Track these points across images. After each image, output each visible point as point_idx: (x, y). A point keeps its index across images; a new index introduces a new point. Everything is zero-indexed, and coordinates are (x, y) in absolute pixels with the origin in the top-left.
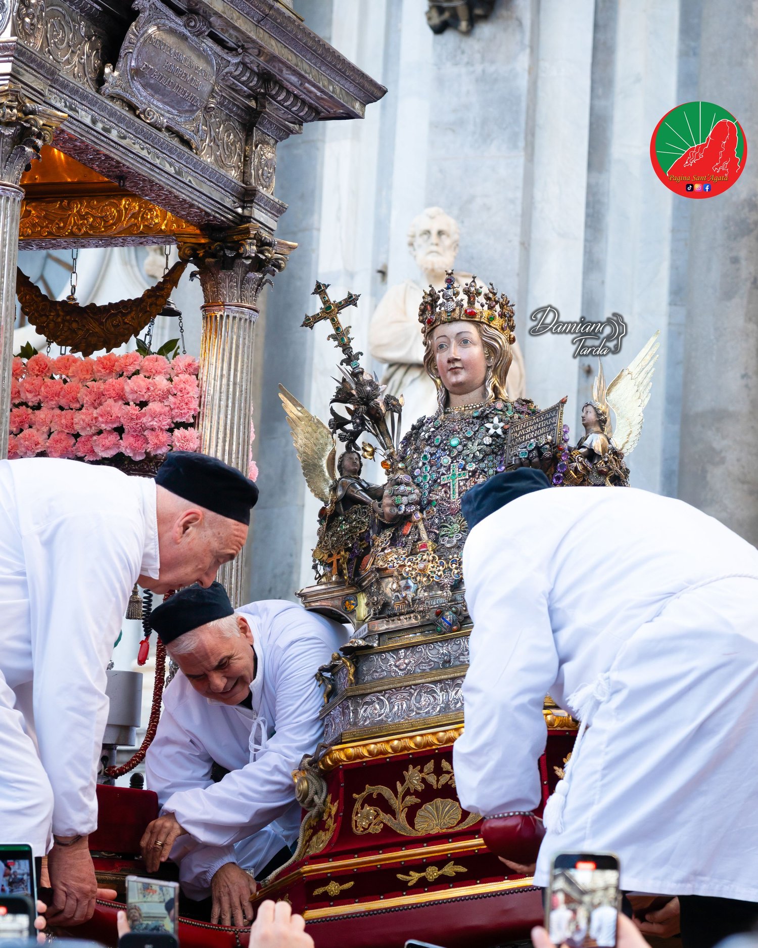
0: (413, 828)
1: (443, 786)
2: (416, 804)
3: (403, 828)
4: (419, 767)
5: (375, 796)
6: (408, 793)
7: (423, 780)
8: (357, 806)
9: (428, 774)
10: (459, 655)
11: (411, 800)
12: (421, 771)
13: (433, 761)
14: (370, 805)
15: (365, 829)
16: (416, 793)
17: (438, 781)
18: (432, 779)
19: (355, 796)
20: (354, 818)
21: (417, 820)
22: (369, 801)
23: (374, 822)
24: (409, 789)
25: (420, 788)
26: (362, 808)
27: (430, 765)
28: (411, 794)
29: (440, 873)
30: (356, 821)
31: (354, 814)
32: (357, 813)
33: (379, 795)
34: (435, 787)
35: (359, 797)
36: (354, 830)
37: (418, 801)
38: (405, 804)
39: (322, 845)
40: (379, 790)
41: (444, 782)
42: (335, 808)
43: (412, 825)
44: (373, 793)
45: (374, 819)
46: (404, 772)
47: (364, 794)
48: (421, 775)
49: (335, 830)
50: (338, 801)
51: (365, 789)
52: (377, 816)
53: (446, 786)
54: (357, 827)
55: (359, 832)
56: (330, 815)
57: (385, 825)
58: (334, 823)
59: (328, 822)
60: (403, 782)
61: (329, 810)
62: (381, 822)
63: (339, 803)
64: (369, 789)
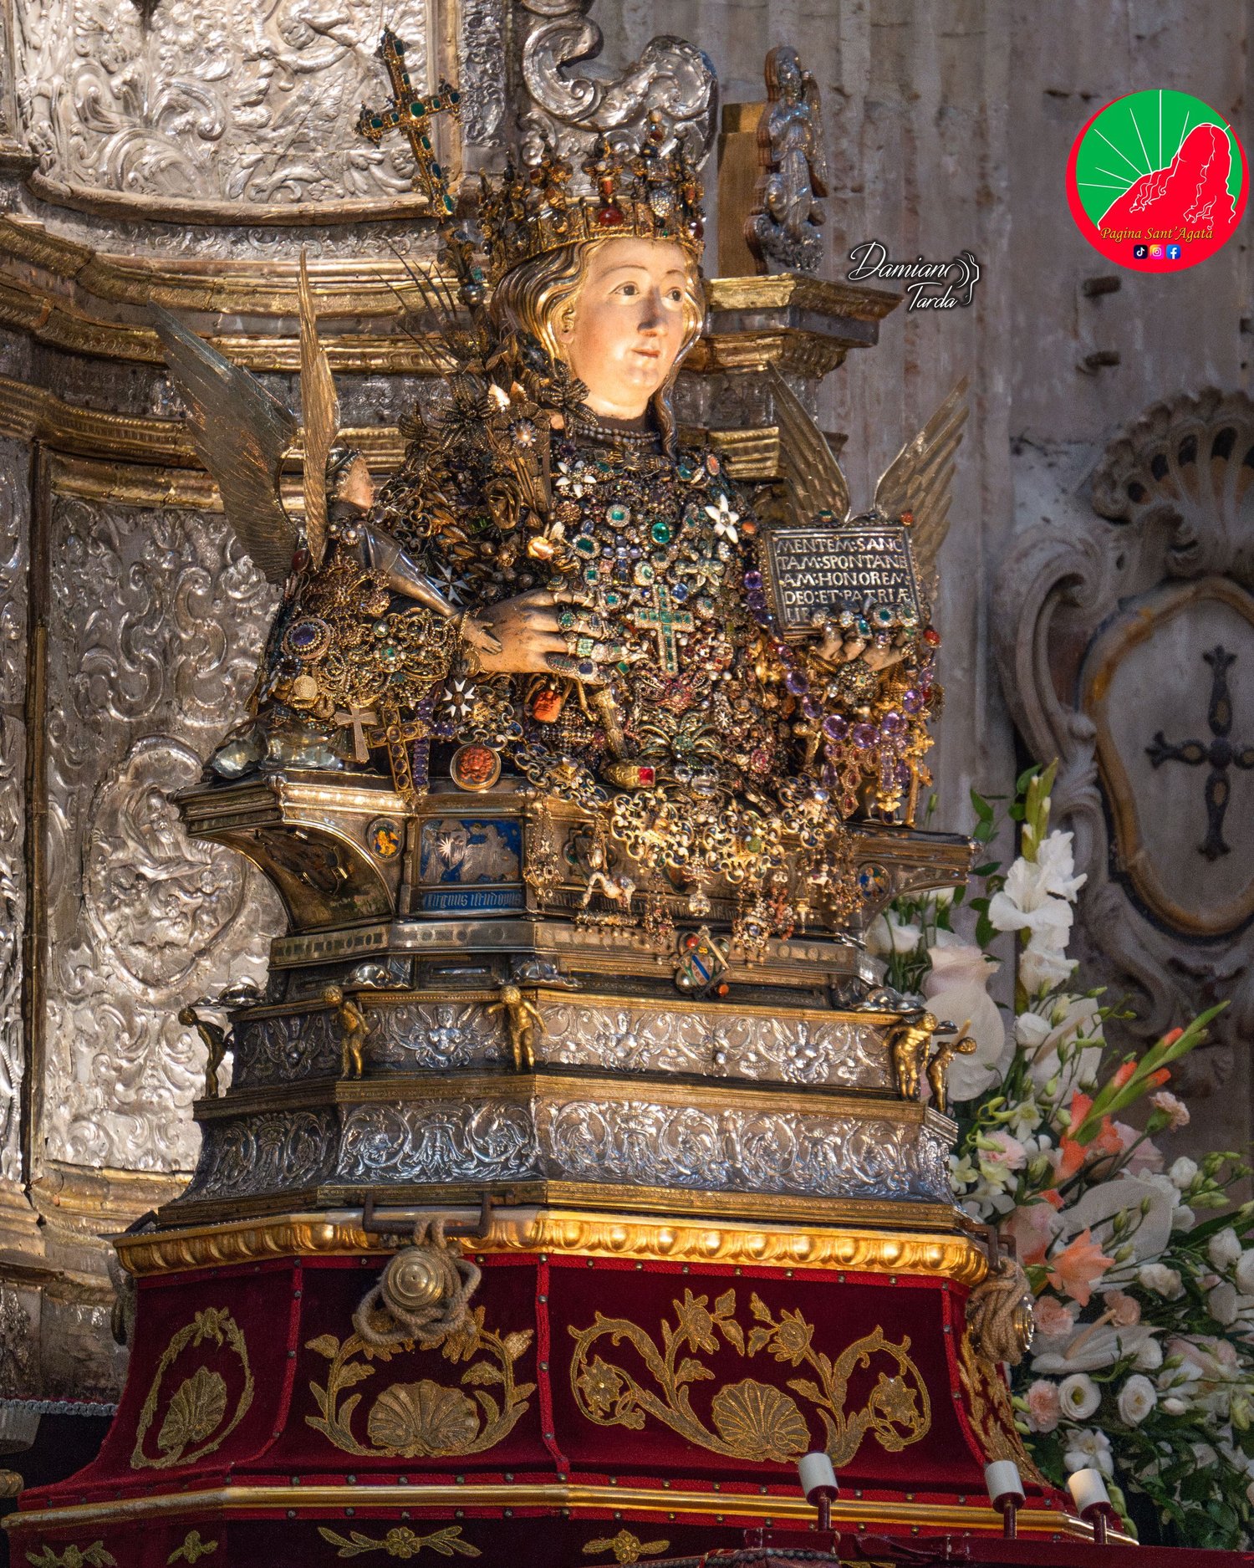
0: (720, 1438)
1: (757, 1353)
2: (707, 1381)
4: (705, 1298)
5: (616, 1343)
6: (684, 1351)
7: (717, 1331)
8: (579, 1355)
9: (725, 1319)
11: (693, 1370)
12: (711, 1308)
13: (732, 1292)
14: (606, 1360)
15: (607, 1415)
16: (701, 1355)
17: (746, 1339)
18: (733, 1332)
19: (571, 1330)
20: (575, 1384)
22: (603, 1348)
23: (622, 1401)
24: (686, 1342)
25: (710, 1346)
26: (590, 1363)
27: (727, 1302)
28: (693, 1356)
30: (581, 1391)
31: (573, 1373)
32: (580, 1373)
33: (625, 1340)
34: (742, 1351)
35: (583, 1338)
36: (584, 1411)
37: (710, 1375)
38: (683, 1375)
39: (473, 1423)
40: (622, 1329)
41: (759, 1346)
42: (516, 1345)
43: (714, 1430)
44: (610, 1335)
45: (621, 1393)
46: (676, 1302)
47: (594, 1332)
48: (711, 1317)
49: (533, 1399)
50: (530, 1332)
51: (592, 1321)
52: (624, 1389)
53: (763, 1354)
54: (587, 1405)
55: (597, 1418)
56: (482, 1355)
57: (648, 1414)
58: (519, 1381)
59: (485, 1372)
60: (674, 1325)
61: (480, 1345)
62: (637, 1406)
63: (534, 1338)
64: (603, 1323)
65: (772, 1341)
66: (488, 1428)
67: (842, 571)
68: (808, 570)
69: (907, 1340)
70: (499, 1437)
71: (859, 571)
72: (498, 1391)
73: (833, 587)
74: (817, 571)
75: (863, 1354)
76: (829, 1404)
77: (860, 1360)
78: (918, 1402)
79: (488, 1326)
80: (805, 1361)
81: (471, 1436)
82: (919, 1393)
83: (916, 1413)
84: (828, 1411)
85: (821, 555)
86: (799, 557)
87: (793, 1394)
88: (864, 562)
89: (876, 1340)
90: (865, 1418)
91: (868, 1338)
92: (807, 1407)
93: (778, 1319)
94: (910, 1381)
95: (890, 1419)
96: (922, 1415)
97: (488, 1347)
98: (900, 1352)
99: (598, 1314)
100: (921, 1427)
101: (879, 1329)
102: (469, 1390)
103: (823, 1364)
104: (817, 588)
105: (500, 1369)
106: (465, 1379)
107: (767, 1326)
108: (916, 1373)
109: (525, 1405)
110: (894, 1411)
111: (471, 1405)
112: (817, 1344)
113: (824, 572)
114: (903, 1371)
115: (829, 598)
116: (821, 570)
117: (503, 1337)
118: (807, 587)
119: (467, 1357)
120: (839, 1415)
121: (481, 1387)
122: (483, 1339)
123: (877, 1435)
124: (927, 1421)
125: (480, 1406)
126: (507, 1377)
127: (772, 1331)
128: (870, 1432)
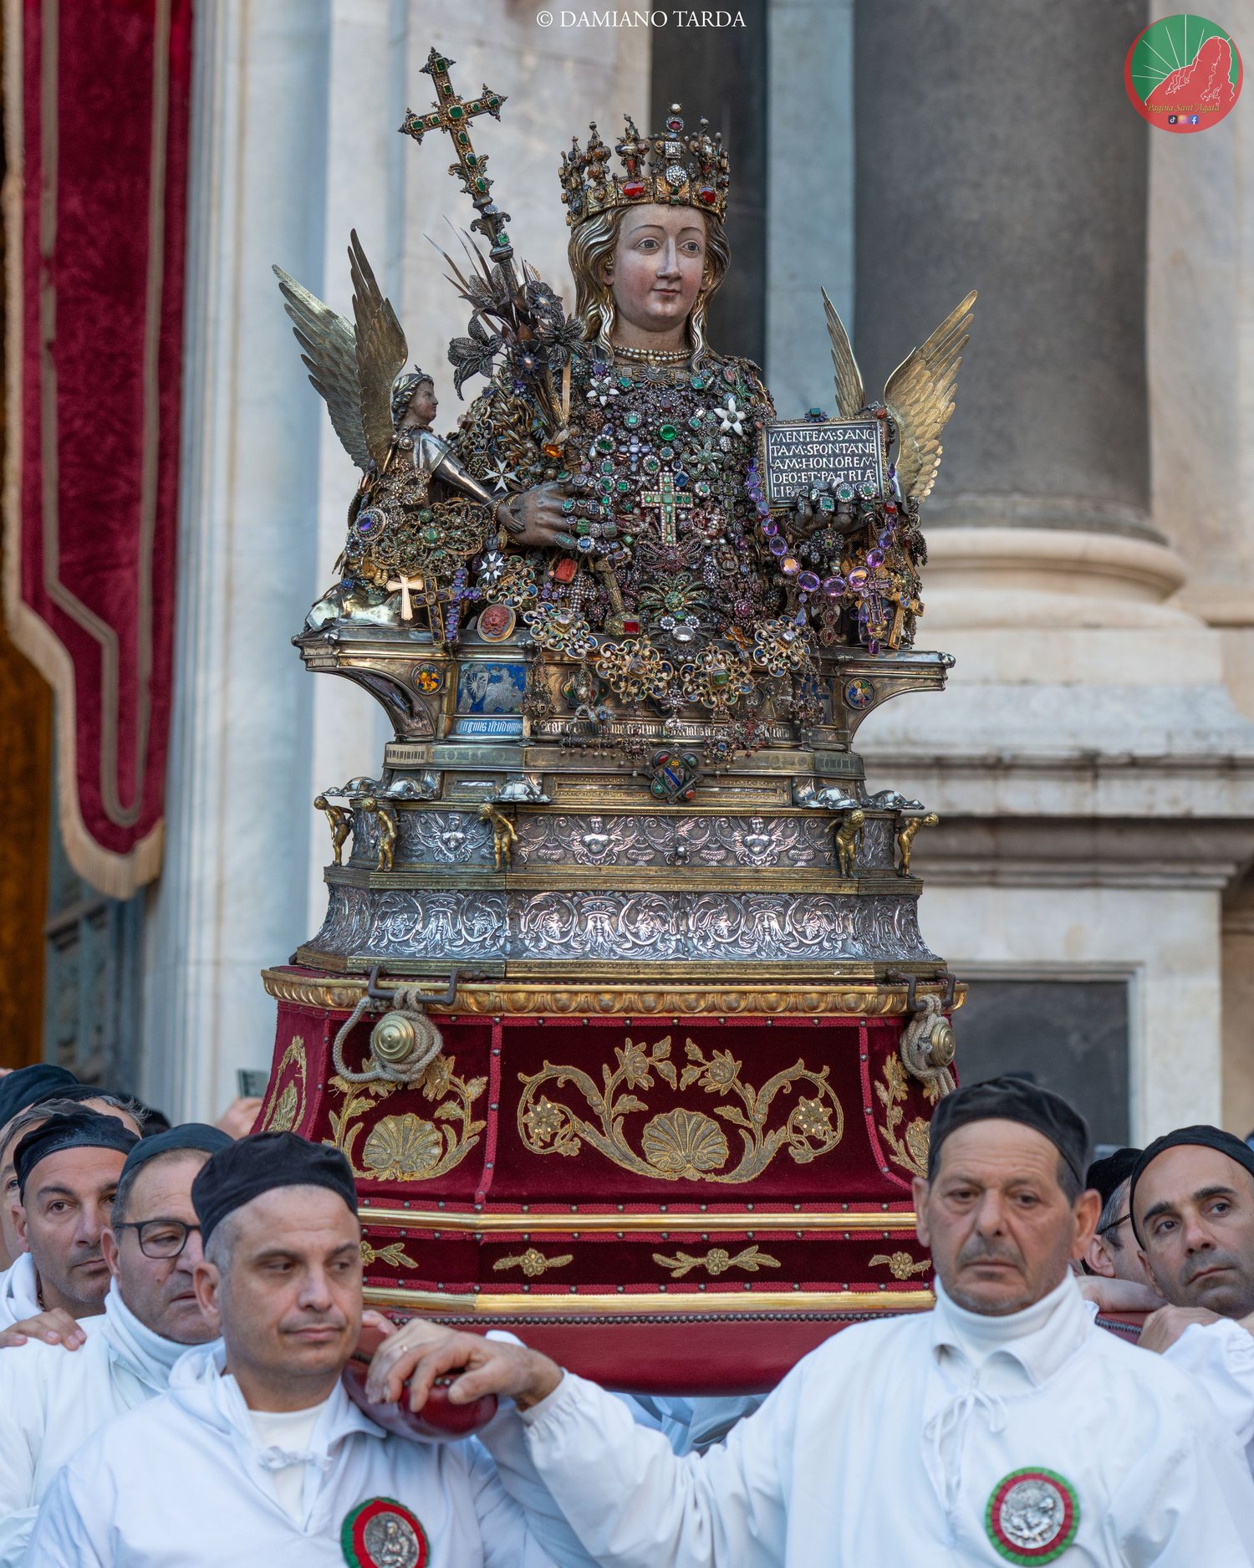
0: (645, 1160)
1: (688, 1086)
2: (640, 1112)
3: (626, 1157)
4: (643, 1045)
5: (560, 1084)
6: (622, 1088)
7: (652, 1071)
8: (527, 1095)
9: (661, 1060)
10: (702, 848)
11: (629, 1103)
12: (648, 1053)
13: (669, 1039)
14: (551, 1099)
15: (546, 1145)
16: (638, 1091)
17: (679, 1076)
18: (667, 1069)
19: (521, 1076)
20: (521, 1119)
21: (646, 1144)
22: (548, 1089)
23: (561, 1132)
24: (624, 1082)
25: (646, 1083)
26: (536, 1102)
27: (664, 1047)
28: (629, 1093)
29: (732, 1262)
30: (526, 1126)
31: (520, 1110)
32: (526, 1111)
33: (569, 1083)
34: (674, 1086)
35: (530, 1082)
36: (525, 1142)
37: (644, 1107)
38: (618, 1108)
39: (437, 1151)
40: (566, 1073)
41: (691, 1081)
42: (473, 1090)
43: (640, 1153)
44: (557, 1078)
45: (562, 1126)
46: (617, 1049)
47: (540, 1077)
48: (648, 1060)
49: (483, 1134)
50: (485, 1079)
51: (542, 1068)
52: (565, 1122)
53: (694, 1088)
54: (529, 1137)
55: (536, 1148)
56: (451, 1096)
57: (584, 1142)
58: (475, 1118)
59: (450, 1110)
60: (614, 1067)
61: (449, 1087)
62: (576, 1135)
63: (488, 1084)
64: (549, 1070)
65: (702, 1076)
66: (447, 1156)
67: (822, 457)
68: (795, 455)
69: (826, 1069)
70: (453, 1165)
71: (835, 455)
72: (458, 1125)
73: (813, 470)
74: (801, 457)
75: (785, 1082)
76: (751, 1126)
77: (783, 1087)
78: (833, 1119)
79: (456, 1073)
80: (732, 1091)
81: (433, 1163)
82: (834, 1110)
83: (829, 1127)
84: (749, 1131)
85: (806, 444)
86: (788, 446)
87: (719, 1118)
88: (841, 450)
89: (798, 1070)
90: (783, 1134)
91: (791, 1070)
92: (729, 1129)
93: (709, 1057)
94: (827, 1102)
95: (805, 1135)
96: (835, 1129)
97: (456, 1089)
98: (820, 1079)
99: (546, 1063)
100: (832, 1139)
101: (801, 1061)
102: (438, 1123)
103: (748, 1092)
104: (799, 471)
105: (462, 1108)
106: (437, 1114)
107: (699, 1065)
108: (833, 1095)
109: (477, 1138)
110: (810, 1127)
111: (437, 1136)
112: (743, 1077)
113: (807, 457)
114: (821, 1094)
115: (810, 478)
116: (806, 456)
117: (466, 1082)
118: (793, 470)
119: (439, 1097)
120: (759, 1134)
121: (447, 1121)
122: (451, 1083)
123: (791, 1149)
124: (839, 1134)
125: (444, 1137)
126: (465, 1115)
127: (702, 1069)
128: (786, 1145)
